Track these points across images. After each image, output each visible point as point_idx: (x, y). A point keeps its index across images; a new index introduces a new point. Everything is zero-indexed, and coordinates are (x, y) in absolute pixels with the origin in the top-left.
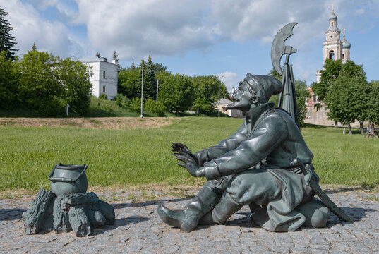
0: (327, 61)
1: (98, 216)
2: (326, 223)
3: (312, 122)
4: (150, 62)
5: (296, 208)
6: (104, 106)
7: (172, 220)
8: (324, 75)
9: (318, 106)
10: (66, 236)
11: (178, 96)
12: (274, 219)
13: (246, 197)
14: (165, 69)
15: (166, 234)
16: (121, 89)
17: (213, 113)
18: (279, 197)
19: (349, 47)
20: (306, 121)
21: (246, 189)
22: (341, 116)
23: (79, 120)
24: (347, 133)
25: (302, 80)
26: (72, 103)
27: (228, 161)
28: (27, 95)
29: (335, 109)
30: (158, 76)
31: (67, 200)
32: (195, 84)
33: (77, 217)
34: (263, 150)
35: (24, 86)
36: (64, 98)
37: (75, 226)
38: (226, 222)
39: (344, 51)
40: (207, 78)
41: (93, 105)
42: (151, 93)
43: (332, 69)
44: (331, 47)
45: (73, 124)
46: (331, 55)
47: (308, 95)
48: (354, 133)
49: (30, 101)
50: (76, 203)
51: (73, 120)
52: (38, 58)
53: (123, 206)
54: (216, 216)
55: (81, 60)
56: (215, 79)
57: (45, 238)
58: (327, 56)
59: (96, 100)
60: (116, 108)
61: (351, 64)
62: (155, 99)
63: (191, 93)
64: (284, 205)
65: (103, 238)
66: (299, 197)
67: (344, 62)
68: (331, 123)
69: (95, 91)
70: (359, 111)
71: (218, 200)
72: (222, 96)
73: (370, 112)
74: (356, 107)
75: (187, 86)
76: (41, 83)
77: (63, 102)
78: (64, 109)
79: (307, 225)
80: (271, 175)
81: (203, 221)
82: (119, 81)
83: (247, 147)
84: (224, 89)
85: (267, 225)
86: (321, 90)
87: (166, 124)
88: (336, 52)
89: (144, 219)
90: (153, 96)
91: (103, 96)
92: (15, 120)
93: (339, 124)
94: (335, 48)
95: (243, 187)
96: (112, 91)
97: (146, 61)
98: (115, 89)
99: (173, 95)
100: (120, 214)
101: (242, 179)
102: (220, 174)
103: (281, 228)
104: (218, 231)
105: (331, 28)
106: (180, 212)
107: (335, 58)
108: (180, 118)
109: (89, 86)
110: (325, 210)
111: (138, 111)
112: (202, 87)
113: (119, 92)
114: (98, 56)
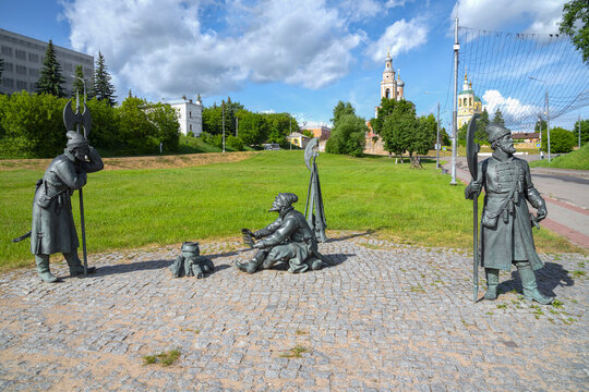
0: (383, 100)
1: (206, 268)
2: (320, 267)
3: (371, 152)
4: (230, 102)
5: (303, 262)
6: (191, 143)
7: (242, 268)
8: (380, 112)
9: (375, 139)
10: (193, 279)
11: (254, 131)
12: (293, 267)
13: (278, 257)
14: (242, 107)
15: (240, 278)
16: (205, 127)
17: (286, 146)
18: (295, 256)
19: (402, 86)
20: (365, 152)
21: (278, 254)
22: (394, 147)
23: (171, 157)
24: (399, 162)
25: (362, 117)
26: (164, 142)
27: (269, 240)
28: (127, 136)
29: (389, 142)
30: (237, 114)
31: (191, 261)
32: (269, 121)
33: (196, 270)
34: (286, 235)
35: (124, 129)
36: (157, 137)
37: (196, 274)
38: (271, 268)
39: (399, 89)
40: (281, 115)
41: (182, 142)
42: (231, 129)
43: (388, 106)
44: (387, 86)
45: (167, 161)
46: (387, 93)
47: (367, 129)
48: (405, 161)
49: (130, 141)
50: (195, 263)
51: (167, 157)
52: (134, 104)
53: (216, 256)
54: (265, 265)
55: (170, 102)
56: (287, 115)
57: (184, 279)
58: (384, 95)
59: (184, 138)
60: (201, 144)
61: (403, 102)
62: (234, 135)
63: (266, 129)
64: (297, 260)
65: (209, 279)
66: (305, 256)
67: (398, 99)
68: (386, 153)
69: (184, 130)
70: (409, 143)
71: (265, 258)
72: (294, 130)
73: (417, 144)
74: (406, 140)
75: (261, 123)
76: (138, 125)
77: (156, 141)
78: (158, 147)
79: (309, 269)
80: (291, 246)
81: (258, 268)
82: (204, 120)
83: (278, 233)
84: (295, 123)
85: (290, 270)
86: (378, 125)
87: (245, 157)
88: (391, 90)
89: (228, 266)
90: (233, 132)
91: (191, 134)
92: (120, 159)
93: (393, 154)
94: (391, 86)
95: (277, 253)
96: (198, 129)
97: (226, 101)
98: (200, 126)
99: (250, 131)
100: (217, 262)
101: (276, 249)
102: (265, 246)
103: (296, 272)
104: (266, 273)
105: (387, 69)
106: (246, 264)
107: (391, 96)
108: (257, 152)
109: (178, 126)
110: (320, 261)
111: (221, 146)
112: (276, 123)
113: (204, 130)
114: (185, 98)
